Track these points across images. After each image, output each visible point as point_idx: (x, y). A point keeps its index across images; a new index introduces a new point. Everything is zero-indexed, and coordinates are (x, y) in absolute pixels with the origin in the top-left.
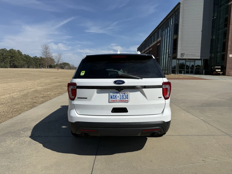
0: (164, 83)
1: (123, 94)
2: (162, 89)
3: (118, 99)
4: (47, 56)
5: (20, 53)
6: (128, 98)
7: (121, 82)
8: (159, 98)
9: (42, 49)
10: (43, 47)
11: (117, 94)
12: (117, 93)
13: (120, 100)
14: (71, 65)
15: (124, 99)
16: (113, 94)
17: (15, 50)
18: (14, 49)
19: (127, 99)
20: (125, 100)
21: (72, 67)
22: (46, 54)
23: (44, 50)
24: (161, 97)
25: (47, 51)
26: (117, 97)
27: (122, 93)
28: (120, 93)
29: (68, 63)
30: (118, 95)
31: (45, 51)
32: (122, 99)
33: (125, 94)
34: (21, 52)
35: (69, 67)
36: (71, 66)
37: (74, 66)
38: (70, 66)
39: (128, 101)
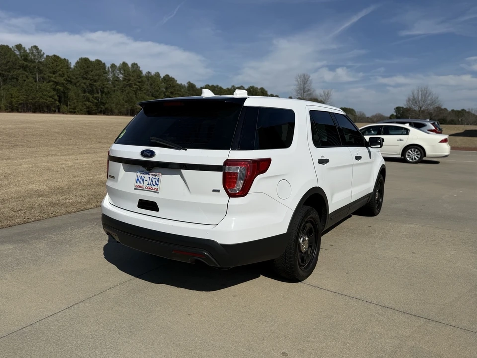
0: (228, 162)
1: (154, 177)
2: (221, 173)
3: (146, 184)
4: (305, 95)
5: (265, 93)
6: (157, 185)
7: (149, 153)
8: (214, 191)
9: (296, 83)
10: (299, 79)
11: (145, 175)
12: (146, 173)
13: (147, 186)
14: (358, 112)
15: (152, 186)
16: (140, 175)
17: (257, 88)
18: (256, 86)
19: (156, 187)
20: (154, 187)
21: (359, 117)
22: (304, 93)
23: (301, 84)
24: (218, 191)
25: (305, 86)
26: (144, 180)
27: (152, 175)
28: (149, 174)
29: (351, 108)
30: (146, 177)
31: (302, 86)
32: (150, 186)
33: (156, 177)
34: (266, 90)
35: (353, 117)
36: (357, 114)
37: (363, 114)
38: (355, 115)
39: (157, 190)
